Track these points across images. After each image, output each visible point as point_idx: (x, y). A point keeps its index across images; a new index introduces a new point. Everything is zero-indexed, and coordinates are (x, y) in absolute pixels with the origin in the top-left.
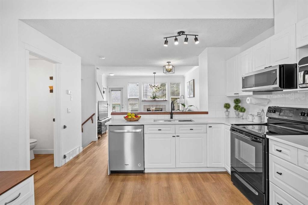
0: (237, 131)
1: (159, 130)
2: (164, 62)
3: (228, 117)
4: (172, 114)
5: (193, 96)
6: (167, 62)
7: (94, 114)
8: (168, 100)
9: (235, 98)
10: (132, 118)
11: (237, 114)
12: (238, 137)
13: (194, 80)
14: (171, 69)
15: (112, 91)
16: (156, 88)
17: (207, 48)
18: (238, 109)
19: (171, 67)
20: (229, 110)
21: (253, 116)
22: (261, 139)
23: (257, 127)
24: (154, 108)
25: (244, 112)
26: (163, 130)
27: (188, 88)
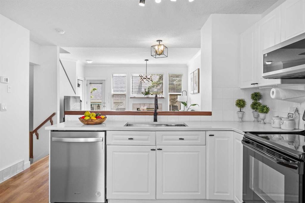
0: (252, 144)
1: (129, 139)
2: (152, 41)
3: (242, 120)
4: (156, 114)
5: (197, 91)
6: (157, 41)
7: (54, 114)
8: (165, 97)
9: (253, 92)
10: (90, 120)
11: (256, 117)
12: (255, 155)
13: (199, 69)
14: (162, 51)
15: (90, 83)
16: (148, 80)
17: (211, 14)
18: (257, 109)
19: (162, 48)
20: (243, 110)
21: (281, 119)
22: (297, 162)
23: (287, 137)
24: (145, 108)
25: (266, 112)
26: (136, 140)
27: (192, 81)
